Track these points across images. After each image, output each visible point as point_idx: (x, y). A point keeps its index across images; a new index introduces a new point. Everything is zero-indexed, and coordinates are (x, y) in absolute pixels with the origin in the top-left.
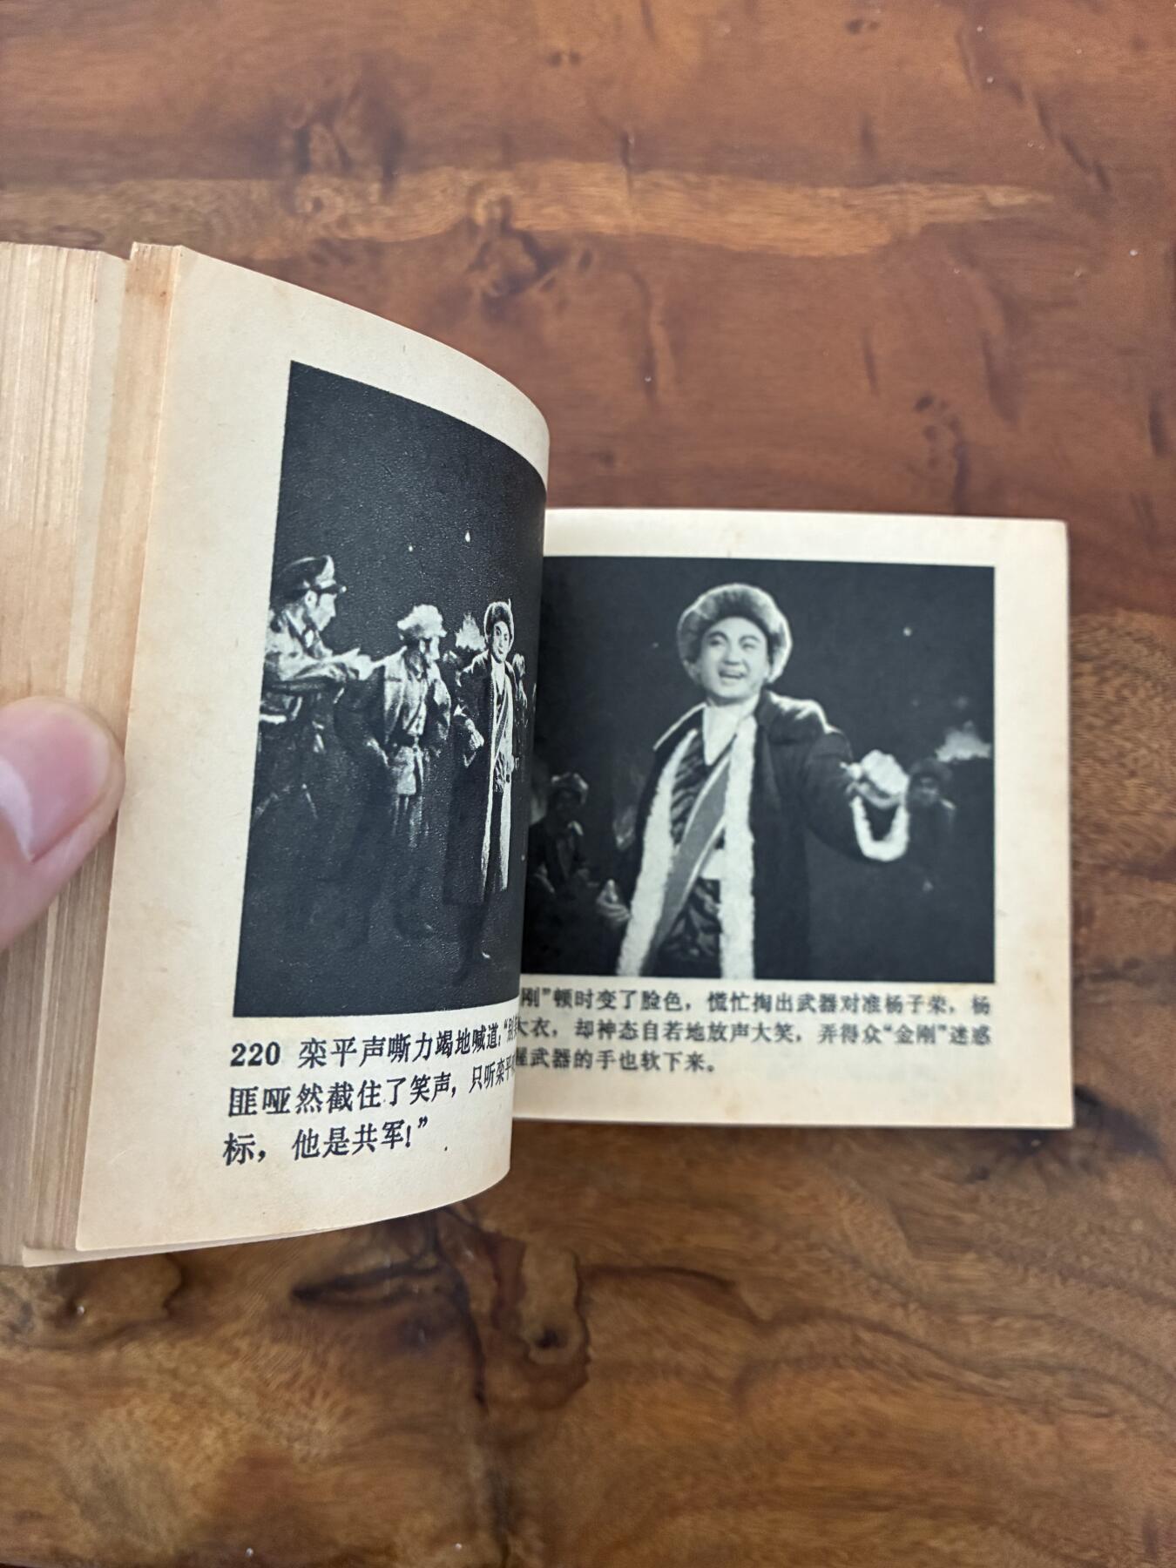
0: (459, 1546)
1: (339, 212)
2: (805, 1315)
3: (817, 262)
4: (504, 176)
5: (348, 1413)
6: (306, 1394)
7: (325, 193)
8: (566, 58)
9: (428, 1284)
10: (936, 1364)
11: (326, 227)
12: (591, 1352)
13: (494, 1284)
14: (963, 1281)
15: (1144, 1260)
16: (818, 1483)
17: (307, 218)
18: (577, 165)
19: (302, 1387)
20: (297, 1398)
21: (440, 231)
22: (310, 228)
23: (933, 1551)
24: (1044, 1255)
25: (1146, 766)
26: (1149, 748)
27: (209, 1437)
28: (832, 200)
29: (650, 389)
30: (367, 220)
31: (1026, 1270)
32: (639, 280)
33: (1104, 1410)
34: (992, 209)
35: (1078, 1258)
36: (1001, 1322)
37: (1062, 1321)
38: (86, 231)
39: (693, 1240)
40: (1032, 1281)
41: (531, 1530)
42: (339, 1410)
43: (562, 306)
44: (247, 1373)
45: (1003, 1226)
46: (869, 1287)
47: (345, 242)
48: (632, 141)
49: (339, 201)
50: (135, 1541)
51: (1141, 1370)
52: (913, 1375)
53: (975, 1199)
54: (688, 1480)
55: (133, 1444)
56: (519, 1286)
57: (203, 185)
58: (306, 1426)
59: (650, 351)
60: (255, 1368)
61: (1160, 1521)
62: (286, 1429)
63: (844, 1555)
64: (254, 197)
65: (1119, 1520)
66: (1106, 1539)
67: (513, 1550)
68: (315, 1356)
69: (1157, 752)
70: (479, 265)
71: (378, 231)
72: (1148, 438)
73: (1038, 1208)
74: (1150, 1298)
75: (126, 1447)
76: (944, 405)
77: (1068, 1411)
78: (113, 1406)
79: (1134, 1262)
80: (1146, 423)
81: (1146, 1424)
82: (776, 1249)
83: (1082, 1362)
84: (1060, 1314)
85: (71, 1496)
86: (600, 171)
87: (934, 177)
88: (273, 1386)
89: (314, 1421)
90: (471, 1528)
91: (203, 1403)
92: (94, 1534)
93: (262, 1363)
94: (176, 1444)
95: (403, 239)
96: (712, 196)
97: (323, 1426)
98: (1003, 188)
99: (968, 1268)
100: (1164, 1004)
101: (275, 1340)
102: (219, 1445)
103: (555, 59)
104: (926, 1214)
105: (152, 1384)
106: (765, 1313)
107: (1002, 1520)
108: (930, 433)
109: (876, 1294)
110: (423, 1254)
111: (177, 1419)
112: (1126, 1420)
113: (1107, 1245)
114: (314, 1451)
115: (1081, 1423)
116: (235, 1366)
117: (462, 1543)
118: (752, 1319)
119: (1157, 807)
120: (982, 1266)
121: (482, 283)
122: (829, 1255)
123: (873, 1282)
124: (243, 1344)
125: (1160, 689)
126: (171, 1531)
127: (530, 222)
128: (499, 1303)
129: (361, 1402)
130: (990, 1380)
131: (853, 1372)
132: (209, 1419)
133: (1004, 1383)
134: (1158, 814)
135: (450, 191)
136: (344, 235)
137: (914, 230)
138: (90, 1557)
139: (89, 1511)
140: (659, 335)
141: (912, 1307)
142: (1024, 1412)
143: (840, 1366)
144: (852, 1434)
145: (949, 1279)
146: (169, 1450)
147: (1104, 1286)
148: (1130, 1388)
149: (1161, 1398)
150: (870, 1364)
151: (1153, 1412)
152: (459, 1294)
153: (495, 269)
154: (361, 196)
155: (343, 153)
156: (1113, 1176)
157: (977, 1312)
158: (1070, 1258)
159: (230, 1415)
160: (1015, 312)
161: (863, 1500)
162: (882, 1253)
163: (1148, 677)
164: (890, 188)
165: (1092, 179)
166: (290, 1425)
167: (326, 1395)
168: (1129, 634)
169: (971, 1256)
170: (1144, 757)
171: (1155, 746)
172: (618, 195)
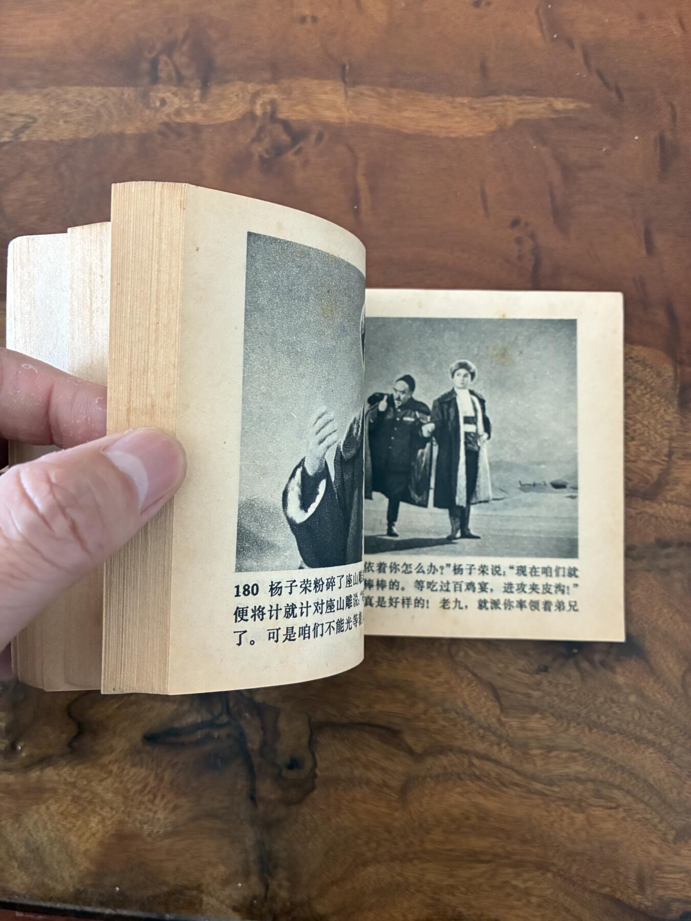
0: (240, 885)
1: (177, 106)
2: (442, 750)
3: (454, 140)
4: (272, 87)
5: (176, 808)
6: (151, 796)
7: (167, 95)
8: (309, 20)
9: (223, 732)
10: (517, 778)
11: (168, 115)
12: (317, 772)
13: (261, 732)
14: (532, 730)
15: (636, 717)
16: (449, 847)
17: (157, 110)
18: (316, 82)
19: (149, 792)
20: (146, 799)
21: (233, 119)
22: (158, 116)
23: (514, 887)
24: (579, 715)
25: (640, 434)
26: (642, 424)
27: (94, 822)
28: (463, 105)
29: (357, 212)
30: (192, 112)
31: (569, 723)
32: (350, 149)
33: (613, 805)
34: (557, 111)
35: (599, 717)
36: (554, 754)
37: (589, 753)
38: (27, 116)
39: (378, 707)
40: (572, 730)
41: (281, 874)
42: (171, 805)
43: (306, 164)
44: (116, 785)
45: (555, 699)
46: (479, 734)
47: (179, 124)
48: (347, 68)
49: (176, 100)
50: (51, 883)
51: (634, 782)
52: (504, 785)
53: (539, 683)
54: (373, 845)
55: (49, 826)
56: (277, 733)
57: (96, 90)
58: (151, 815)
59: (356, 191)
60: (121, 782)
61: (646, 870)
62: (139, 817)
63: (463, 889)
64: (125, 97)
65: (622, 870)
66: (615, 881)
67: (271, 887)
68: (156, 775)
69: (647, 426)
70: (257, 139)
71: (198, 118)
72: (644, 245)
73: (576, 688)
74: (639, 739)
75: (45, 828)
76: (527, 224)
77: (590, 805)
78: (37, 804)
79: (630, 719)
80: (643, 237)
81: (638, 813)
82: (425, 713)
83: (601, 777)
84: (588, 748)
85: (13, 857)
86: (329, 86)
87: (521, 92)
88: (132, 793)
89: (155, 813)
90: (247, 874)
91: (90, 802)
92: (26, 879)
93: (125, 779)
94: (74, 826)
95: (212, 123)
96: (394, 101)
97: (161, 815)
98: (561, 99)
99: (535, 722)
100: (649, 571)
101: (133, 765)
102: (100, 827)
103: (303, 20)
104: (512, 692)
105: (61, 791)
106: (418, 749)
107: (554, 869)
108: (518, 241)
109: (482, 738)
110: (220, 715)
111: (75, 811)
112: (625, 811)
113: (616, 709)
114: (155, 830)
115: (598, 812)
116: (109, 781)
117: (241, 883)
118: (411, 752)
119: (646, 458)
120: (544, 722)
121: (258, 149)
122: (455, 715)
123: (481, 731)
124: (115, 768)
125: (649, 390)
126: (71, 877)
127: (286, 114)
128: (264, 743)
129: (183, 801)
130: (548, 787)
131: (469, 782)
132: (94, 811)
133: (557, 789)
134: (648, 462)
135: (241, 95)
136: (178, 120)
137: (510, 123)
138: (24, 892)
139: (23, 865)
140: (362, 181)
141: (503, 745)
142: (567, 806)
143: (461, 779)
144: (468, 818)
145: (524, 729)
146: (70, 829)
147: (614, 733)
148: (628, 792)
149: (646, 798)
150: (478, 778)
151: (641, 806)
152: (241, 738)
153: (267, 142)
154: (188, 97)
155: (178, 72)
156: (619, 670)
157: (541, 748)
158: (594, 717)
159: (107, 809)
160: (567, 171)
161: (474, 857)
162: (486, 714)
163: (642, 383)
164: (498, 98)
165: (613, 95)
166: (142, 815)
167: (163, 796)
168: (631, 358)
169: (537, 716)
170: (639, 429)
171: (646, 423)
172: (339, 100)
